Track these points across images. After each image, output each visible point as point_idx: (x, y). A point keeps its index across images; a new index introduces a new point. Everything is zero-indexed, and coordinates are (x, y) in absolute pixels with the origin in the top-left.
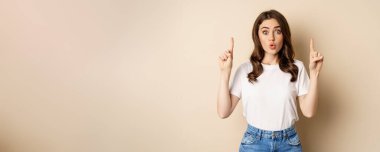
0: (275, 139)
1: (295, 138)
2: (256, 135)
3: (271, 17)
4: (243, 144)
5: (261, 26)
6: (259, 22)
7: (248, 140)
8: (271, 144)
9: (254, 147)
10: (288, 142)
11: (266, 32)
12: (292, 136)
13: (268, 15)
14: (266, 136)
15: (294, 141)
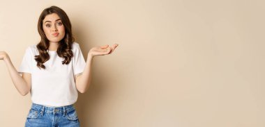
0: (56, 115)
1: (73, 115)
2: (40, 111)
3: (52, 12)
4: (28, 119)
5: (44, 21)
6: (42, 17)
7: (33, 116)
8: (53, 118)
9: (38, 121)
10: (67, 117)
11: (49, 26)
12: (72, 112)
13: (50, 10)
14: (48, 111)
15: (73, 116)
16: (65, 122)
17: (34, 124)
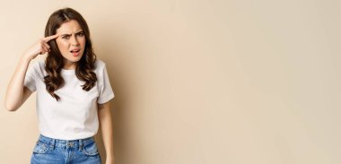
0: (71, 149)
1: (92, 148)
4: (34, 153)
7: (41, 149)
8: (66, 153)
9: (47, 156)
10: (84, 152)
12: (90, 145)
14: (60, 145)
15: (92, 150)
16: (81, 159)
17: (42, 161)
